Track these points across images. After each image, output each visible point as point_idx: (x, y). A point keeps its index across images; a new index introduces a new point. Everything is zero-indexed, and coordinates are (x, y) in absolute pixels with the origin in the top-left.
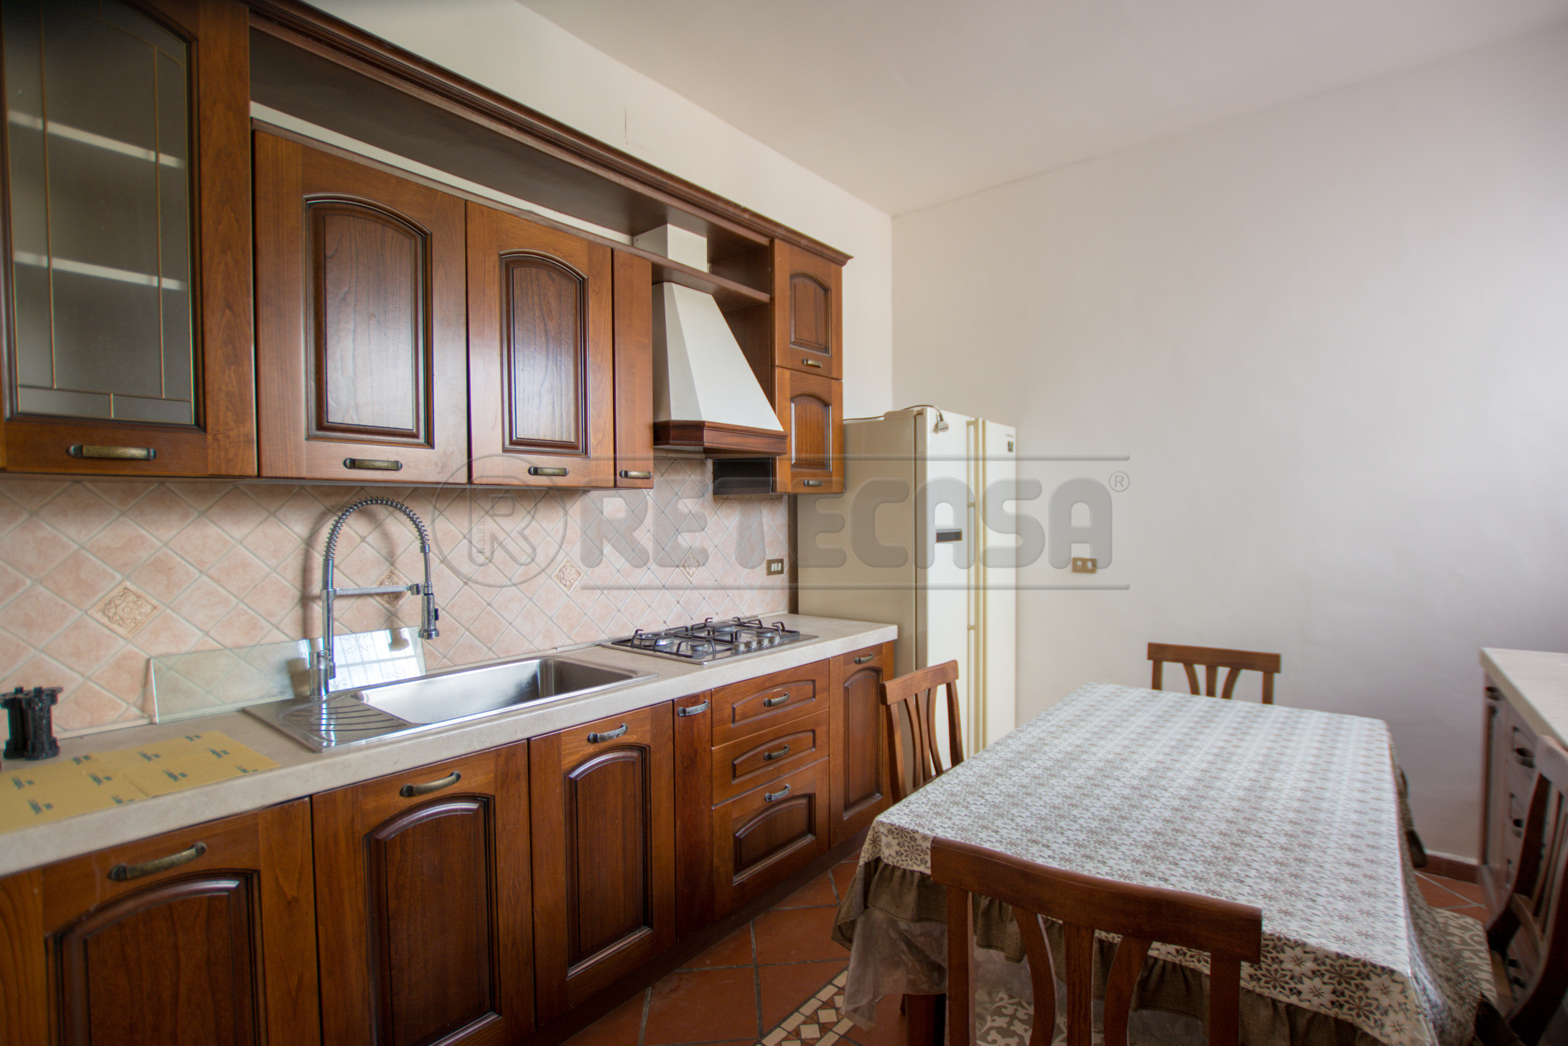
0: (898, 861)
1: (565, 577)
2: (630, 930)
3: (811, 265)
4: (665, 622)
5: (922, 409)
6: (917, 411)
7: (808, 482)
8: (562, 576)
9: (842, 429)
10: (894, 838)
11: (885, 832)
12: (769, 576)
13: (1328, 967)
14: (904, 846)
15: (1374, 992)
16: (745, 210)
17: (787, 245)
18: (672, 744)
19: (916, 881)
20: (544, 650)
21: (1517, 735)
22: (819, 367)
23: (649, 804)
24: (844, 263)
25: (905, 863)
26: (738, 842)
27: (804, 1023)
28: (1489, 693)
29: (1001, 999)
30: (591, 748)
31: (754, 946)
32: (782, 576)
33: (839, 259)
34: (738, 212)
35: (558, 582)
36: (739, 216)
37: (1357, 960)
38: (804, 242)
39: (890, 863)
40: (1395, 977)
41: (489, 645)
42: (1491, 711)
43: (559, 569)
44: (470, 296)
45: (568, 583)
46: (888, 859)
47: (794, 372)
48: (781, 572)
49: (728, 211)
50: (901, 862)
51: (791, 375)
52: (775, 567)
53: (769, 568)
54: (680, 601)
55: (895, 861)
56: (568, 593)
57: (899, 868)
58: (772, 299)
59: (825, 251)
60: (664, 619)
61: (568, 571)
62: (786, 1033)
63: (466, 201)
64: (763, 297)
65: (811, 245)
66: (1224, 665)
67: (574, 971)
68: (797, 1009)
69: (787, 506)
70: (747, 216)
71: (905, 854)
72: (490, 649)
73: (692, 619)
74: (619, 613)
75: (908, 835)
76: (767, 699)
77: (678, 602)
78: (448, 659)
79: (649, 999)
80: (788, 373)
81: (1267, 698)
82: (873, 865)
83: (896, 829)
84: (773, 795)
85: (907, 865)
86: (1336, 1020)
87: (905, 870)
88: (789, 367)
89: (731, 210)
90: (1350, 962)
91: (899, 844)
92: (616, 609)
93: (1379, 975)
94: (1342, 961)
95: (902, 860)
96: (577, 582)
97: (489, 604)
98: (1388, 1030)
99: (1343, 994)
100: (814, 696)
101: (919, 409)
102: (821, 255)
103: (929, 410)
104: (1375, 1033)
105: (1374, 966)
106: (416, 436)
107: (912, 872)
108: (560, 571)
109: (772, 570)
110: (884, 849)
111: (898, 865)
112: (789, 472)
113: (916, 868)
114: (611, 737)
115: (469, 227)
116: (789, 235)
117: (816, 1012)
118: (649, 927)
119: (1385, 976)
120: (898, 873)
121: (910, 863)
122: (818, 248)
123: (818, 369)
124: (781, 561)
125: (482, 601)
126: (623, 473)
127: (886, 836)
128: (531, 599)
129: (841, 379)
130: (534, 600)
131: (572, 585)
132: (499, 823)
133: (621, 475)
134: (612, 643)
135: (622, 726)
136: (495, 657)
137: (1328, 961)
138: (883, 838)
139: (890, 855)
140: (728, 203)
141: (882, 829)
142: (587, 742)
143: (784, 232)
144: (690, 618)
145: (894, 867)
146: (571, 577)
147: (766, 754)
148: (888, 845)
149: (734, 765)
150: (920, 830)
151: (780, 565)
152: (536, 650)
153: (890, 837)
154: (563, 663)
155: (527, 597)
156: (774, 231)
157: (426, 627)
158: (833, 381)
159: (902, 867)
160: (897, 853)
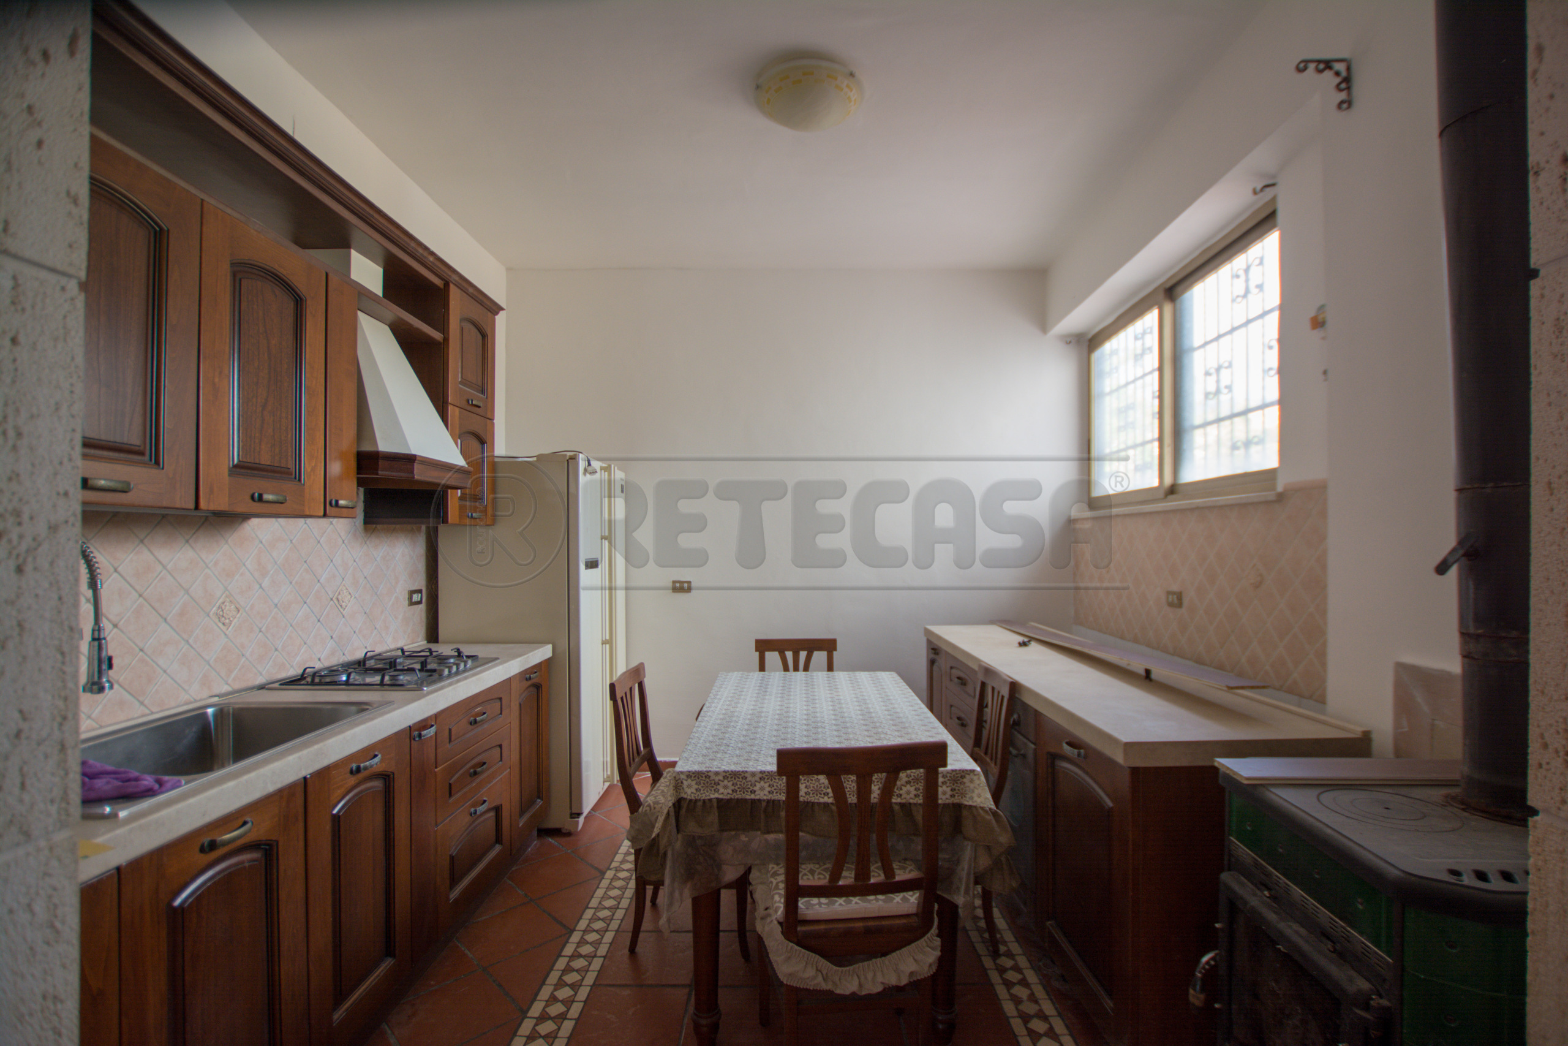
0: (698, 795)
1: (225, 615)
2: (376, 965)
3: (476, 312)
4: (319, 660)
5: (575, 455)
6: (570, 456)
7: (472, 514)
8: (221, 613)
9: (494, 466)
10: (692, 780)
11: (685, 777)
12: (410, 607)
13: (949, 778)
14: (700, 784)
15: (968, 784)
16: (433, 254)
17: (459, 291)
18: (408, 769)
19: (715, 804)
20: (201, 700)
21: (953, 671)
22: (479, 407)
23: (392, 832)
24: (497, 313)
25: (704, 795)
26: (452, 858)
27: (555, 990)
28: (933, 651)
29: (773, 868)
30: (352, 780)
31: (471, 956)
32: (420, 606)
33: (495, 309)
34: (425, 254)
35: (217, 620)
36: (425, 257)
37: (960, 770)
38: (471, 290)
39: (693, 798)
40: (975, 773)
41: (141, 699)
42: (932, 662)
43: (218, 605)
44: (203, 303)
45: (227, 621)
46: (691, 796)
47: (462, 410)
48: (420, 602)
49: (417, 251)
50: (700, 796)
51: (460, 412)
52: (416, 598)
53: (410, 598)
54: (334, 636)
55: (696, 795)
56: (227, 633)
57: (700, 800)
58: (446, 340)
59: (485, 301)
60: (319, 656)
61: (227, 608)
62: (545, 1002)
63: (202, 200)
64: (437, 335)
65: (476, 293)
66: (803, 650)
67: (338, 1015)
68: (543, 983)
69: (424, 537)
70: (431, 259)
71: (702, 789)
72: (142, 703)
73: (344, 654)
74: (277, 652)
75: (704, 776)
76: (472, 718)
77: (332, 637)
78: (93, 720)
79: (390, 1032)
80: (457, 410)
81: (830, 668)
82: (677, 804)
83: (693, 773)
84: (478, 809)
85: (706, 796)
86: (953, 804)
87: (704, 800)
88: (458, 405)
89: (421, 251)
90: (957, 772)
91: (696, 784)
92: (274, 649)
93: (969, 774)
94: (954, 773)
95: (701, 794)
96: (236, 620)
97: (141, 650)
98: (976, 798)
99: (955, 790)
100: (501, 714)
101: (572, 454)
102: (481, 304)
103: (581, 455)
104: (970, 803)
105: (966, 770)
106: (142, 454)
107: (710, 800)
108: (219, 608)
109: (413, 601)
110: (686, 790)
111: (699, 798)
112: (457, 505)
113: (712, 796)
114: (372, 766)
115: (204, 229)
116: (460, 281)
117: (560, 978)
118: (391, 956)
119: (972, 774)
120: (700, 804)
121: (707, 794)
122: (481, 297)
123: (477, 409)
124: (420, 591)
125: (134, 646)
126: (334, 502)
127: (686, 780)
128: (188, 641)
129: (493, 420)
130: (191, 641)
131: (231, 624)
132: (282, 868)
133: (331, 504)
134: (281, 684)
135: (376, 756)
136: (148, 712)
137: (948, 775)
138: (685, 782)
139: (692, 793)
140: (420, 244)
141: (682, 777)
142: (349, 774)
143: (457, 278)
144: (342, 654)
145: (696, 801)
146: (231, 615)
147: (472, 770)
148: (689, 786)
149: (450, 784)
150: (712, 770)
151: (420, 595)
152: (192, 700)
153: (689, 780)
154: (242, 709)
155: (183, 639)
156: (450, 276)
157: (96, 679)
158: (488, 420)
159: (702, 798)
160: (696, 790)
